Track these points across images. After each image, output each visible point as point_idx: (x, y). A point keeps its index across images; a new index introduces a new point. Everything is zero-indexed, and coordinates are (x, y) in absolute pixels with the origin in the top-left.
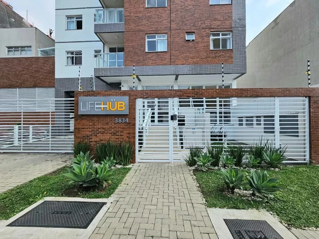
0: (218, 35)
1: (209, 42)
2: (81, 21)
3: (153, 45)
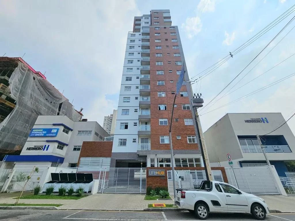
0: (190, 137)
1: (187, 140)
2: (128, 125)
3: (163, 140)
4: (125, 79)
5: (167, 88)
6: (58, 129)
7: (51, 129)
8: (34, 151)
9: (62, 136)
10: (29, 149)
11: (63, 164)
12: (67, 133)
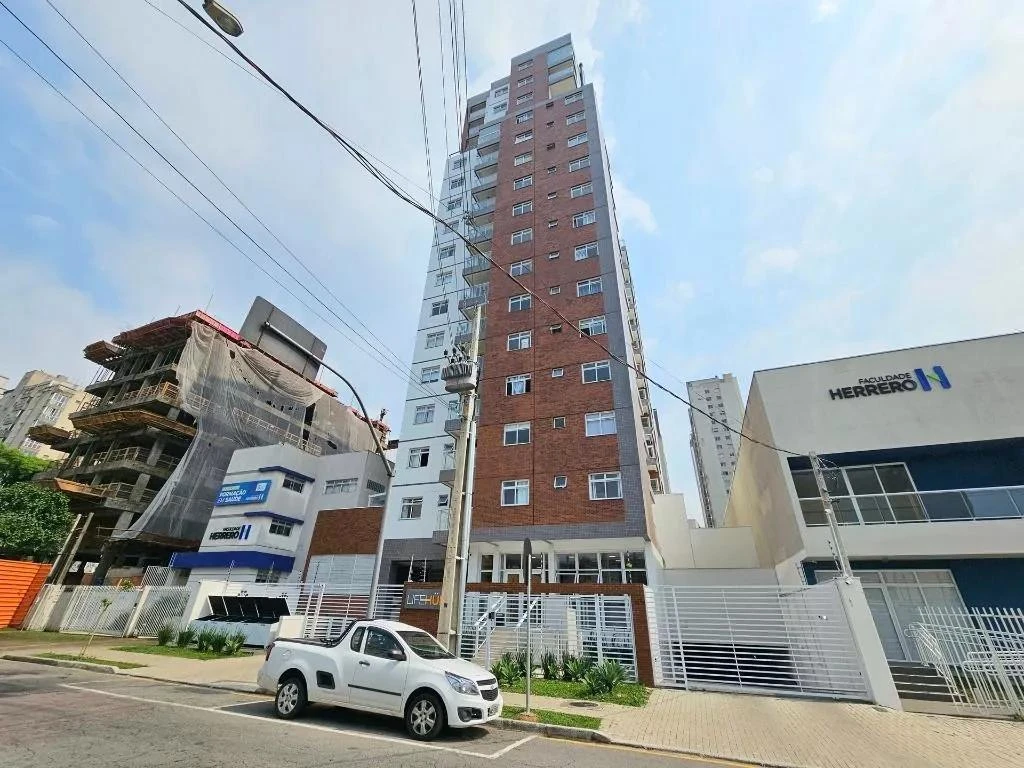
0: (602, 477)
1: (587, 488)
2: (428, 455)
3: (510, 496)
4: (430, 309)
5: (537, 317)
6: (269, 482)
7: (255, 483)
8: (223, 541)
9: (282, 499)
10: (214, 536)
11: (291, 575)
12: (298, 488)
